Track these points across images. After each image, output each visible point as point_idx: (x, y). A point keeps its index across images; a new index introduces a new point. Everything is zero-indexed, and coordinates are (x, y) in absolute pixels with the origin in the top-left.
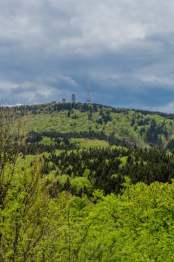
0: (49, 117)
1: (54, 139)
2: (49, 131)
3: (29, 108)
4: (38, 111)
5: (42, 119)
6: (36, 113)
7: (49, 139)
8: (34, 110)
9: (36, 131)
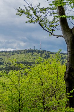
0: (24, 55)
1: (25, 65)
2: (24, 61)
3: (16, 52)
4: (19, 53)
5: (21, 56)
6: (18, 54)
7: (23, 64)
8: (18, 52)
9: (18, 61)
